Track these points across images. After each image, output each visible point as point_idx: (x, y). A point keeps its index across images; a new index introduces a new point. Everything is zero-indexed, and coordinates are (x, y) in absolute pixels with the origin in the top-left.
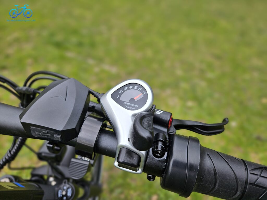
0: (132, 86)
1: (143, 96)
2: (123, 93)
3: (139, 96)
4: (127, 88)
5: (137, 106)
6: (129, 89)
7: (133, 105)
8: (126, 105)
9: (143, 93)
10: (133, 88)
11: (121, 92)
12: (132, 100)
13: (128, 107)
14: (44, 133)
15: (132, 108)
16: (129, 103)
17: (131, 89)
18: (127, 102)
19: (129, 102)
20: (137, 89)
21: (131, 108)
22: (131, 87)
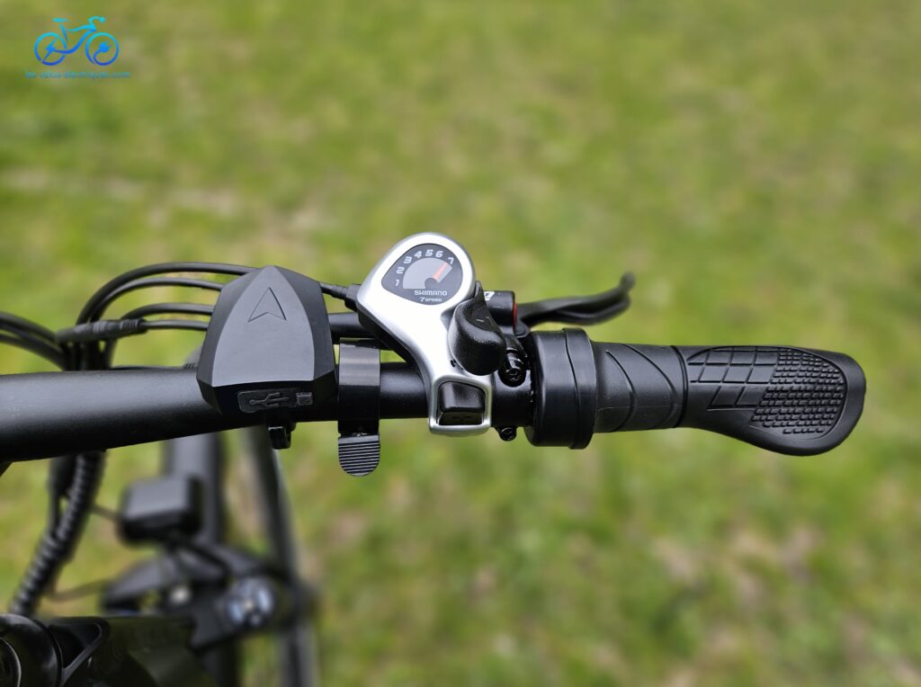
0: (420, 252)
1: (450, 268)
2: (404, 272)
3: (442, 269)
4: (411, 258)
5: (444, 293)
6: (415, 259)
7: (437, 293)
8: (422, 296)
9: (449, 262)
10: (423, 256)
11: (400, 270)
12: (430, 283)
13: (427, 300)
14: (272, 398)
15: (436, 300)
16: (426, 290)
17: (421, 258)
18: (422, 290)
19: (424, 288)
20: (434, 256)
21: (433, 300)
22: (419, 254)
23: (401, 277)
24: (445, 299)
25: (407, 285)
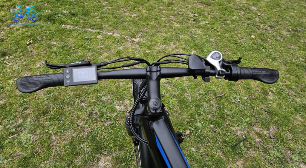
9: (219, 55)
10: (216, 54)
16: (216, 58)
23: (213, 56)
24: (219, 60)
25: (214, 58)
